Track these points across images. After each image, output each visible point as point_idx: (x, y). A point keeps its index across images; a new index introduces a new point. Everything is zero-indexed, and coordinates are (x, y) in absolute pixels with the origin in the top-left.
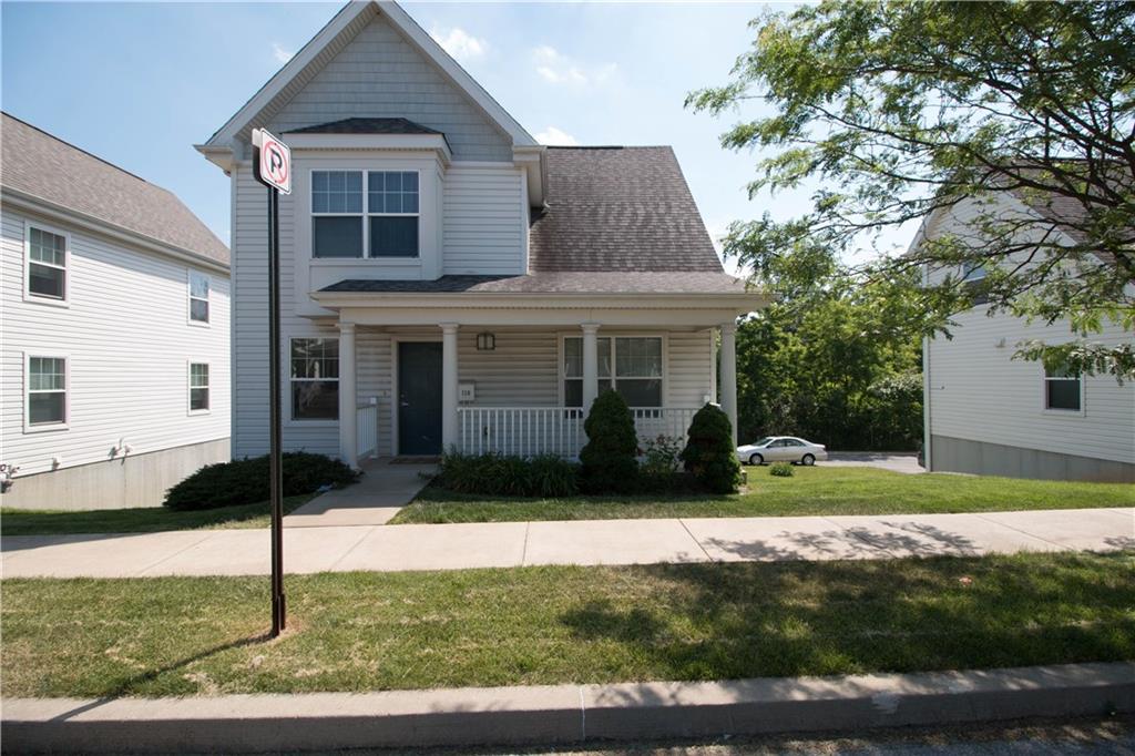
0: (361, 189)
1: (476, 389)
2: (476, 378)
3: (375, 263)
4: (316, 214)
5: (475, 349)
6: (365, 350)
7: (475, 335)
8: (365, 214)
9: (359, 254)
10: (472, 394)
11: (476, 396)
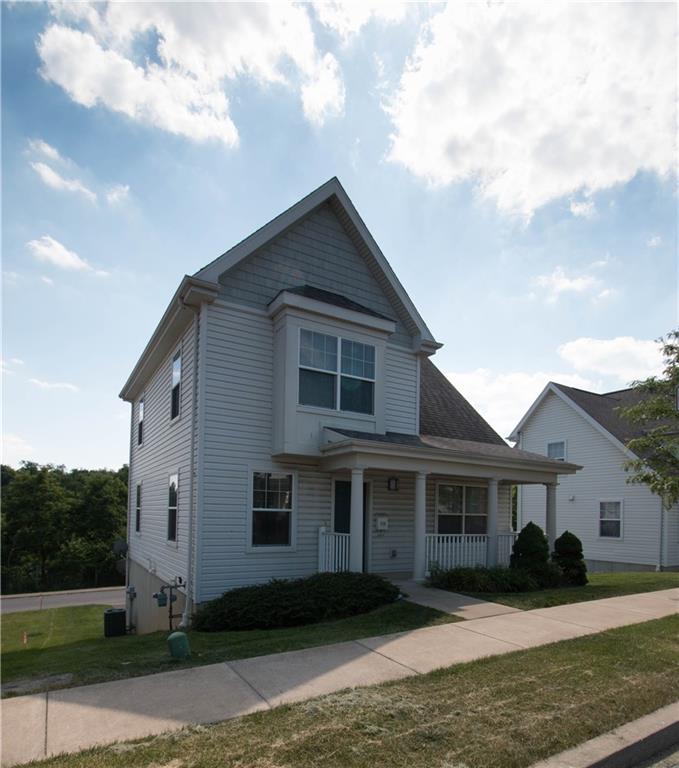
0: (336, 352)
1: (389, 521)
2: (387, 512)
3: (345, 416)
4: (302, 367)
5: (386, 490)
6: (311, 486)
7: (387, 479)
8: (339, 373)
9: (333, 407)
10: (387, 523)
11: (389, 526)
